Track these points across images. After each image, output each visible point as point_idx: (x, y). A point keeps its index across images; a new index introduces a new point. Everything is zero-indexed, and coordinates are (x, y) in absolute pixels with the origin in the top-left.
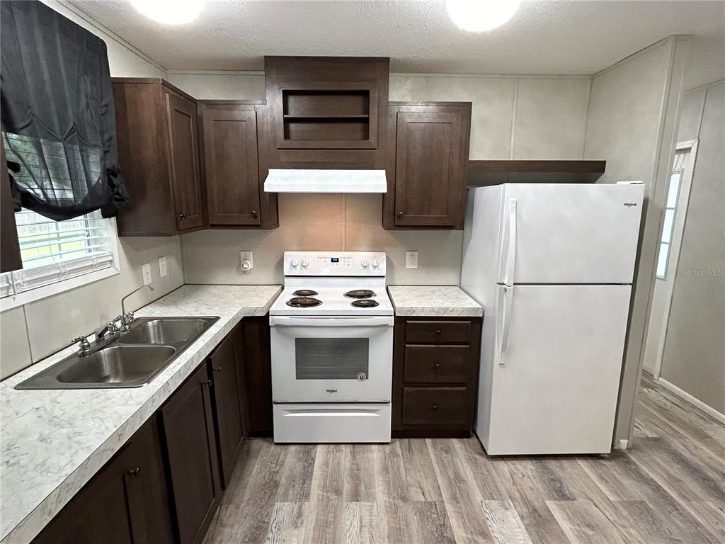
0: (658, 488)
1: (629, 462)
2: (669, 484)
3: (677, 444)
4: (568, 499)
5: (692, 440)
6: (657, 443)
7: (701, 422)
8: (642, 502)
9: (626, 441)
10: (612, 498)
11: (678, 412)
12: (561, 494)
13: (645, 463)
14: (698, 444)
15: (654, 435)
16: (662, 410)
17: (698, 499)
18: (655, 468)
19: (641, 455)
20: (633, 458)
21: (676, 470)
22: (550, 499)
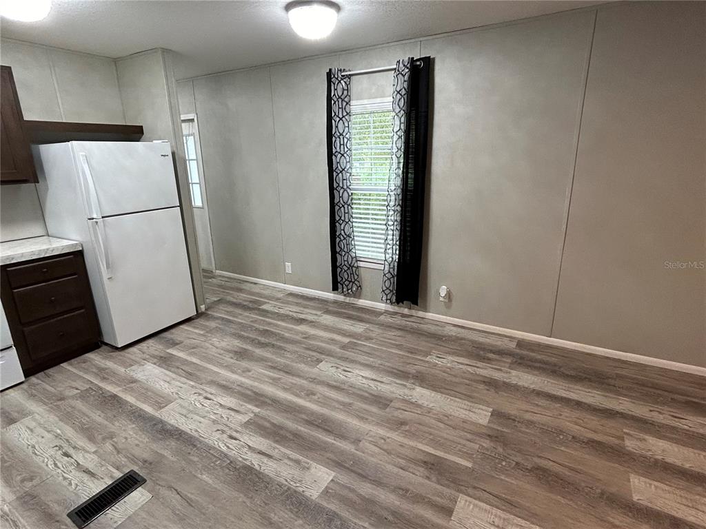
0: (223, 319)
1: (208, 315)
2: (227, 315)
3: (229, 298)
4: (179, 344)
5: (236, 294)
6: (220, 301)
7: (239, 284)
8: (217, 327)
9: (204, 306)
10: (202, 333)
11: (228, 284)
12: (174, 344)
13: (216, 312)
14: (238, 294)
15: (218, 299)
16: (220, 286)
17: (241, 315)
18: (221, 312)
19: (212, 309)
20: (209, 313)
21: (230, 309)
22: (168, 349)
